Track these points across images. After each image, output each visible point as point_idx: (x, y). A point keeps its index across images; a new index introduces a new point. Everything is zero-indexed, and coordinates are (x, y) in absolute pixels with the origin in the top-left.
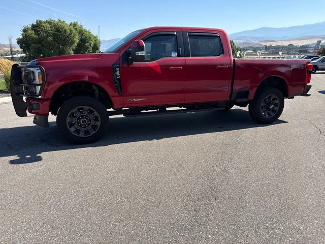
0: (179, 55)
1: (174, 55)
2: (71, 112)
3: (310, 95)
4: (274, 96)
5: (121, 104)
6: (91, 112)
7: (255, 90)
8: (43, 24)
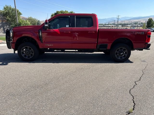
0: (69, 26)
1: (67, 26)
2: (22, 49)
3: (149, 49)
4: (124, 48)
5: (42, 47)
6: (30, 49)
7: (111, 44)
8: (59, 13)
